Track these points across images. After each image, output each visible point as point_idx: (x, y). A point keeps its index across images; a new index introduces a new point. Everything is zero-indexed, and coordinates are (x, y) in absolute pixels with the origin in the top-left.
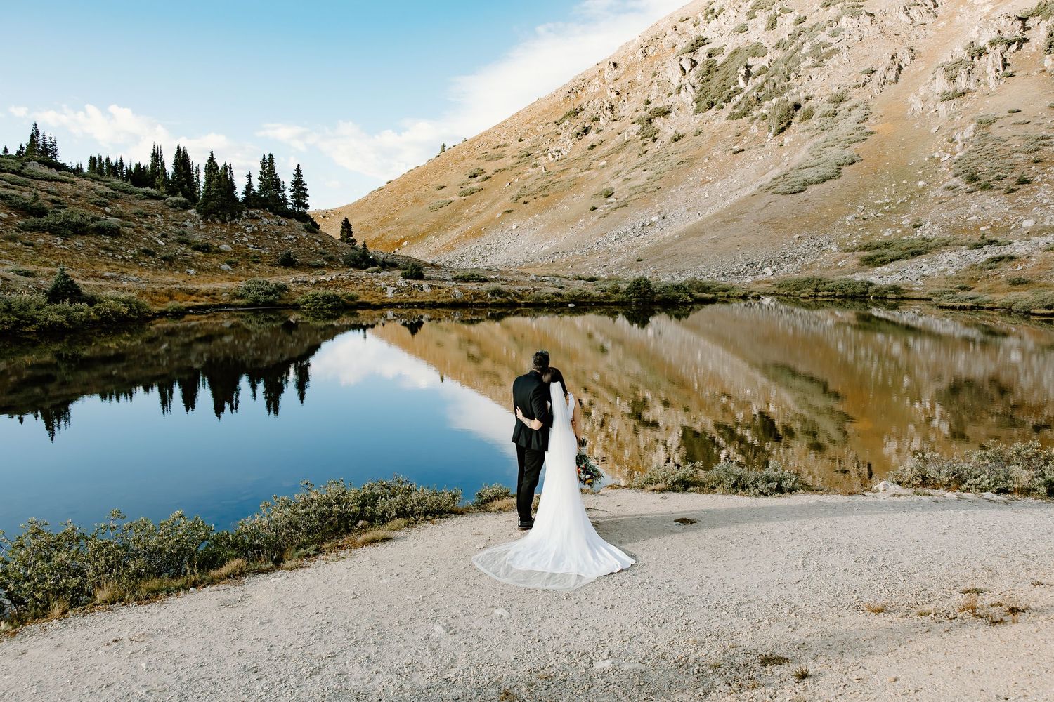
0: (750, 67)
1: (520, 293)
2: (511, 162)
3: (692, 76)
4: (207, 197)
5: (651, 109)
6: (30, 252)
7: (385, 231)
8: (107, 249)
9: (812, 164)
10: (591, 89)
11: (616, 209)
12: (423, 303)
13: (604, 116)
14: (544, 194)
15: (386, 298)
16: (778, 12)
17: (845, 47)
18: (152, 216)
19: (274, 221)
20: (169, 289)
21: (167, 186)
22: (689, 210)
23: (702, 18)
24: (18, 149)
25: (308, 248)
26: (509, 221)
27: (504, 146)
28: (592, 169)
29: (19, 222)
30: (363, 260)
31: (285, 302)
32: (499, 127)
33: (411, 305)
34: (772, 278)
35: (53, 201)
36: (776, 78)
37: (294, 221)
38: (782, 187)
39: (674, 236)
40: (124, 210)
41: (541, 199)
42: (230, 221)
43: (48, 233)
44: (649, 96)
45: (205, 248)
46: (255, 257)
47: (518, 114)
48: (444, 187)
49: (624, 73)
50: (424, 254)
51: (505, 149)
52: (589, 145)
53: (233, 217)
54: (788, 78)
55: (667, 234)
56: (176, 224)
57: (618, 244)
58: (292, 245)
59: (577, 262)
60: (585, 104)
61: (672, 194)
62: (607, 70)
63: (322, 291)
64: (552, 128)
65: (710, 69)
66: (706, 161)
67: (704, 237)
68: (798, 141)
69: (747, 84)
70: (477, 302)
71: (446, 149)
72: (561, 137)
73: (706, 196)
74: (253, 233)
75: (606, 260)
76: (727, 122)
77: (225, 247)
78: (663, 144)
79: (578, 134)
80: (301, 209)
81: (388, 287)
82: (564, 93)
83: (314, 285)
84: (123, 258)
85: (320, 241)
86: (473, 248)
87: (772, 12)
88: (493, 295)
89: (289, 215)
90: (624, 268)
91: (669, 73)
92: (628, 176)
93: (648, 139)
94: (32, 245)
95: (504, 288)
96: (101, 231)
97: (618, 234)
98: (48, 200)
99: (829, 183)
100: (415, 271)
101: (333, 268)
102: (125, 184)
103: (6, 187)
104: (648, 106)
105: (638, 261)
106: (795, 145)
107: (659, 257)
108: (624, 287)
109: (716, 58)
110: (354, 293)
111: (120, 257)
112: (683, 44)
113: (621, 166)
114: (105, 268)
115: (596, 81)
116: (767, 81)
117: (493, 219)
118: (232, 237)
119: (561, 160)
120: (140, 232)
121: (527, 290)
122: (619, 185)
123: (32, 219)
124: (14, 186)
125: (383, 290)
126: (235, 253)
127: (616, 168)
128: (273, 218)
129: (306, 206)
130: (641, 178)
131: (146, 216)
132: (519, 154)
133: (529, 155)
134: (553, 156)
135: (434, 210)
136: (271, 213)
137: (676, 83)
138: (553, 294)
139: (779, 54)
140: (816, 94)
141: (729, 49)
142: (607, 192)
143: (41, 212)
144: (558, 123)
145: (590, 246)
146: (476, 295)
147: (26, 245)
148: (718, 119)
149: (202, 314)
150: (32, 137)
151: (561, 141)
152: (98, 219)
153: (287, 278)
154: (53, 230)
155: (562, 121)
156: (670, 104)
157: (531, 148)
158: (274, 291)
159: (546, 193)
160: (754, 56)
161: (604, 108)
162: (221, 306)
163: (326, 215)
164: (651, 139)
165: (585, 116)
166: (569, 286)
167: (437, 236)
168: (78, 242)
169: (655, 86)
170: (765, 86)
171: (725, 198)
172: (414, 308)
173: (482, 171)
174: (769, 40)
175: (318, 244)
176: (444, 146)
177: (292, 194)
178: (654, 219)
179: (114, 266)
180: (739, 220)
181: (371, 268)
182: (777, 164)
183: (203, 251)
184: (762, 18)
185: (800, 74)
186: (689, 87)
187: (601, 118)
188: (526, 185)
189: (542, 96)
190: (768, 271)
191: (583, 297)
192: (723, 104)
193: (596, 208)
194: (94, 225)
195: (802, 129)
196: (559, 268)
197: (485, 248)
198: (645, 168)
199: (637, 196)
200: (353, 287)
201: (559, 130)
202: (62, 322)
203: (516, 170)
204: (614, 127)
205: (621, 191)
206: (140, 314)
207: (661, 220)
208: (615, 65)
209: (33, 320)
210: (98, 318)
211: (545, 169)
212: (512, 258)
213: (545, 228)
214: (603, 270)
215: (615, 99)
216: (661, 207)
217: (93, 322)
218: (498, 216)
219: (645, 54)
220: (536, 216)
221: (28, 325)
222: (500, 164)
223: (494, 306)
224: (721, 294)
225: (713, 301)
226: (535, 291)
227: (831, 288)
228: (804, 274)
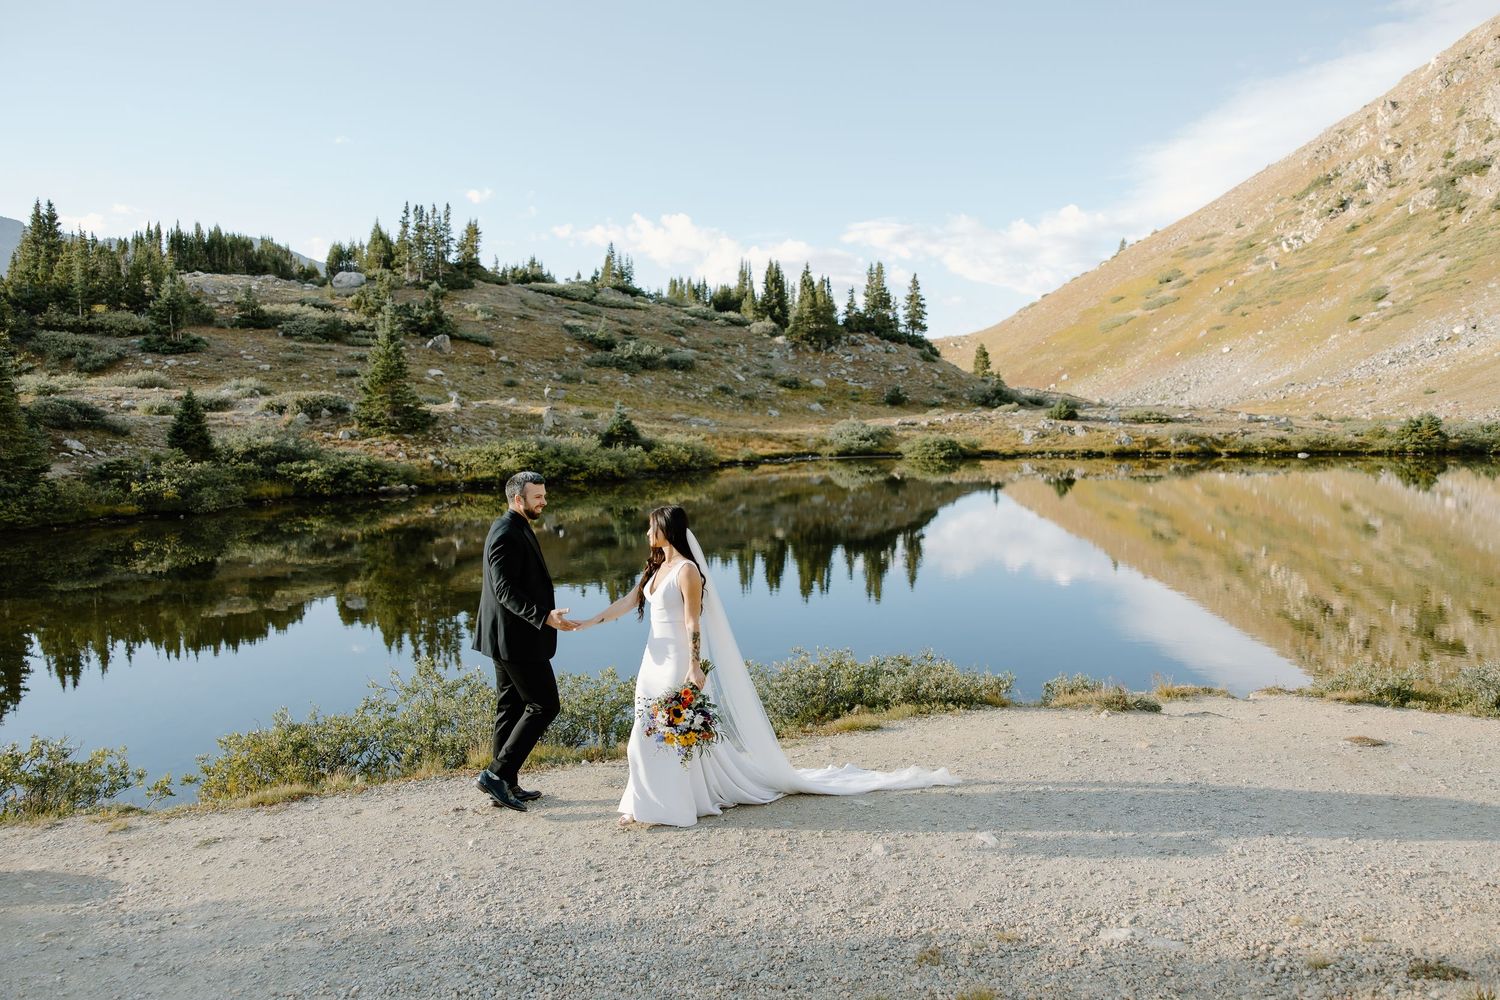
1: (1221, 438)
2: (1223, 258)
4: (799, 319)
5: (1455, 164)
6: (593, 391)
7: (1036, 362)
8: (678, 387)
10: (1355, 144)
11: (1391, 317)
12: (1074, 451)
13: (1375, 181)
14: (1275, 300)
15: (1022, 445)
18: (734, 346)
19: (881, 348)
20: (744, 434)
21: (756, 309)
24: (593, 274)
25: (923, 381)
26: (1217, 342)
27: (1213, 236)
28: (1352, 260)
29: (586, 357)
30: (996, 397)
31: (885, 450)
32: (1205, 209)
33: (1055, 455)
35: (624, 332)
37: (906, 347)
39: (1492, 353)
40: (700, 340)
41: (1268, 309)
42: (826, 349)
43: (615, 369)
44: (1451, 145)
45: (793, 384)
46: (854, 394)
47: (1236, 189)
48: (1122, 298)
49: (1410, 114)
50: (1091, 391)
51: (1215, 240)
52: (1348, 226)
53: (830, 343)
55: (1480, 352)
56: (760, 355)
57: (1396, 369)
58: (903, 379)
59: (1325, 397)
60: (1343, 166)
61: (1489, 290)
62: (1380, 112)
63: (935, 436)
64: (1288, 206)
70: (1153, 450)
71: (1127, 246)
72: (1303, 217)
74: (854, 363)
75: (1373, 394)
77: (818, 382)
78: (1475, 215)
79: (1331, 211)
80: (917, 333)
81: (1026, 431)
82: (1309, 154)
83: (923, 429)
84: (696, 398)
85: (939, 371)
86: (1162, 381)
88: (1178, 440)
89: (898, 339)
90: (1402, 404)
91: (1488, 107)
92: (1413, 267)
93: (1449, 209)
94: (596, 383)
95: (1198, 431)
96: (674, 365)
97: (1394, 354)
98: (619, 331)
100: (1069, 410)
101: (954, 407)
102: (705, 309)
103: (575, 317)
104: (1449, 160)
105: (1426, 393)
107: (1464, 386)
108: (1393, 429)
110: (978, 438)
111: (692, 396)
113: (1402, 252)
114: (674, 408)
115: (1363, 132)
117: (1194, 339)
118: (827, 369)
119: (1303, 250)
120: (718, 366)
121: (1232, 434)
122: (1399, 281)
123: (599, 353)
124: (584, 316)
125: (1019, 435)
126: (829, 389)
127: (1395, 256)
128: (879, 344)
129: (924, 328)
130: (1436, 268)
131: (726, 345)
132: (1237, 246)
133: (1251, 246)
134: (1290, 246)
135: (1106, 330)
136: (877, 338)
138: (1273, 439)
142: (1378, 292)
143: (608, 346)
144: (1297, 198)
145: (1346, 374)
146: (1152, 442)
147: (590, 383)
149: (781, 464)
150: (608, 259)
151: (1303, 223)
152: (671, 352)
153: (892, 421)
154: (621, 365)
155: (1306, 193)
156: (1488, 154)
157: (1254, 236)
158: (872, 436)
159: (1277, 298)
161: (1375, 169)
162: (804, 454)
163: (958, 342)
164: (1453, 210)
165: (1342, 184)
166: (1302, 428)
167: (1110, 367)
168: (647, 378)
169: (1463, 130)
172: (1059, 458)
173: (1179, 274)
175: (936, 376)
176: (1123, 243)
177: (906, 312)
178: (1457, 330)
179: (684, 407)
181: (1006, 406)
183: (790, 388)
187: (1369, 185)
188: (1246, 289)
191: (1323, 445)
193: (1358, 318)
194: (665, 358)
196: (1295, 406)
197: (1181, 380)
198: (1444, 252)
199: (1428, 296)
200: (978, 430)
201: (1300, 207)
202: (613, 470)
203: (1232, 269)
204: (1391, 196)
205: (1401, 291)
206: (704, 462)
207: (1470, 331)
208: (1394, 105)
209: (582, 467)
210: (655, 466)
211: (1276, 264)
212: (1221, 394)
213: (1274, 349)
214: (1366, 407)
215: (1393, 155)
216: (1470, 311)
217: (649, 471)
218: (1201, 335)
219: (1447, 83)
220: (1261, 332)
221: (576, 473)
222: (1207, 262)
223: (1179, 456)
226: (1244, 434)
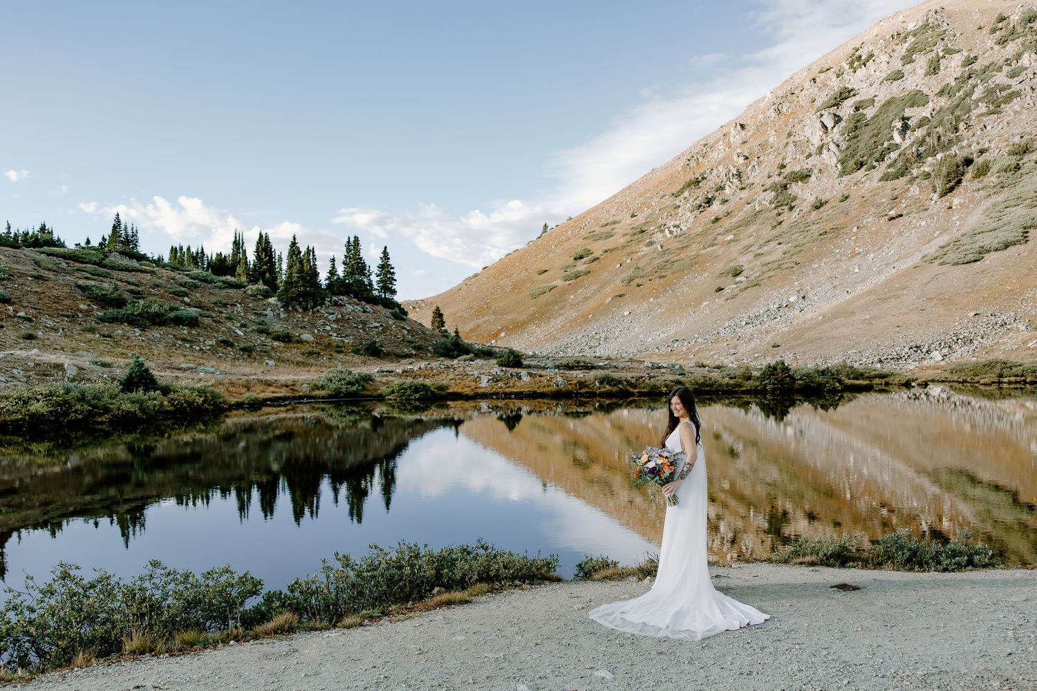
0: (908, 119)
1: (633, 381)
2: (622, 241)
3: (836, 134)
4: (289, 283)
5: (786, 174)
6: (107, 344)
7: (480, 321)
8: (184, 340)
9: (990, 227)
10: (715, 156)
11: (746, 289)
12: (521, 393)
13: (730, 184)
14: (661, 274)
15: (480, 388)
16: (941, 54)
17: (1028, 88)
18: (232, 305)
19: (359, 308)
20: (247, 380)
21: (248, 274)
22: (835, 287)
23: (847, 67)
24: (101, 240)
25: (395, 336)
26: (620, 307)
27: (615, 223)
28: (717, 244)
29: (98, 313)
30: (455, 349)
31: (369, 393)
32: (608, 202)
33: (508, 396)
34: (943, 363)
35: (132, 292)
36: (940, 130)
37: (380, 307)
38: (952, 257)
39: (817, 317)
40: (203, 300)
41: (657, 281)
42: (313, 308)
43: (126, 324)
44: (783, 159)
45: (286, 338)
46: (338, 347)
47: (630, 187)
48: (546, 271)
49: (754, 134)
50: (524, 346)
51: (615, 226)
52: (713, 218)
53: (315, 305)
54: (956, 129)
55: (808, 316)
56: (255, 313)
57: (749, 330)
58: (378, 334)
59: (701, 350)
60: (708, 172)
61: (813, 269)
62: (733, 132)
63: (409, 380)
64: (668, 201)
65: (857, 125)
66: (855, 230)
67: (854, 318)
68: (971, 201)
69: (904, 139)
70: (582, 391)
71: (548, 229)
72: (680, 210)
73: (856, 271)
74: (337, 321)
75: (735, 348)
76: (880, 184)
77: (306, 336)
78: (801, 213)
79: (700, 206)
80: (388, 296)
81: (482, 376)
82: (683, 161)
83: (400, 376)
84: (201, 350)
85: (408, 328)
86: (579, 337)
87: (933, 54)
88: (601, 383)
89: (374, 301)
90: (756, 355)
91: (808, 132)
92: (760, 251)
93: (783, 207)
94: (109, 336)
95: (616, 375)
96: (179, 321)
97: (749, 317)
98: (128, 291)
99: (1012, 250)
100: (514, 360)
101: (422, 358)
102: (205, 273)
103: (87, 278)
104: (782, 171)
105: (773, 347)
106: (967, 207)
107: (799, 342)
108: (757, 373)
109: (865, 112)
110: (445, 382)
111: (198, 348)
112: (823, 98)
113: (752, 239)
114: (182, 359)
115: (721, 146)
116: (929, 134)
117: (602, 304)
118: (314, 325)
119: (681, 236)
120: (219, 322)
121: (641, 377)
122: (750, 262)
123: (111, 310)
124: (95, 277)
125: (478, 378)
126: (317, 343)
127: (746, 242)
128: (357, 305)
129: (394, 292)
130: (776, 252)
131: (225, 305)
132: (632, 232)
133: (643, 232)
134: (671, 232)
135: (534, 296)
136: (356, 300)
137: (816, 141)
138: (671, 381)
139: (943, 102)
140: (992, 145)
141: (882, 99)
142: (736, 270)
143: (120, 303)
144: (676, 195)
145: (715, 332)
146: (582, 384)
147: (104, 336)
148: (870, 181)
149: (281, 406)
150: (115, 227)
151: (680, 215)
152: (177, 309)
153: (373, 368)
154: (132, 321)
155: (681, 191)
156: (809, 167)
157: (644, 224)
158: (357, 381)
159: (663, 274)
160: (912, 106)
161: (731, 175)
162: (300, 397)
163: (417, 305)
164: (786, 208)
165: (706, 188)
166: (691, 373)
167: (538, 326)
168: (156, 333)
169: (791, 148)
170: (927, 139)
171: (880, 272)
172: (510, 398)
173: (589, 252)
174: (930, 86)
175: (406, 332)
176: (546, 226)
177: (378, 279)
178: (792, 299)
179: (191, 358)
180: (897, 297)
181: (464, 357)
182: (945, 230)
183: (283, 341)
184: (921, 62)
185: (972, 123)
186: (832, 147)
187: (727, 187)
188: (640, 266)
189: (657, 165)
190: (937, 356)
191: (708, 386)
192: (875, 164)
193: (723, 289)
194: (172, 315)
195: (975, 188)
196: (679, 357)
197: (593, 337)
198: (781, 241)
199: (772, 273)
200: (444, 376)
201: (678, 203)
202: (135, 411)
203: (628, 250)
204: (742, 196)
205: (752, 269)
206: (215, 404)
207: (801, 300)
208: (742, 126)
209: (106, 410)
210: (171, 408)
211: (662, 247)
212: (624, 348)
213: (662, 313)
214: (732, 358)
215: (743, 165)
216: (801, 285)
217: (167, 412)
218: (607, 301)
219: (779, 112)
220: (652, 300)
221: (100, 415)
222: (609, 243)
223: (603, 395)
224: (877, 381)
225: (868, 389)
226: (650, 378)
227: (1020, 373)
228: (984, 358)
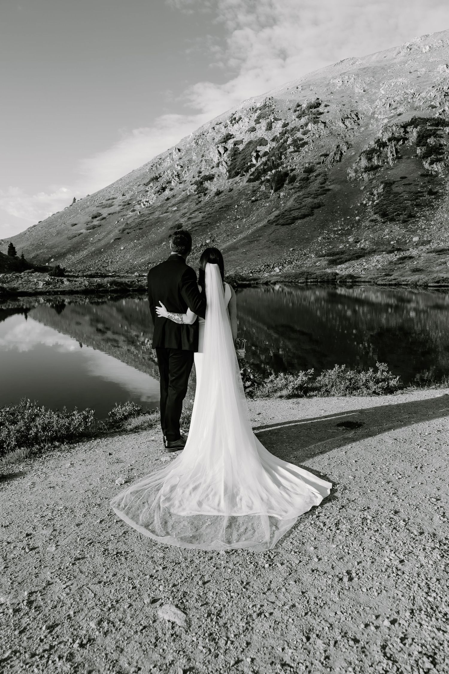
0: (259, 151)
1: (129, 283)
2: (118, 209)
3: (225, 157)
5: (202, 176)
7: (39, 252)
9: (297, 207)
10: (166, 165)
12: (64, 291)
13: (174, 180)
15: (38, 288)
16: (273, 120)
17: (311, 141)
22: (228, 236)
23: (229, 123)
26: (118, 245)
27: (113, 199)
28: (169, 212)
30: (22, 266)
32: (109, 187)
33: (56, 293)
34: (280, 273)
36: (273, 158)
38: (281, 221)
41: (138, 231)
44: (200, 168)
47: (121, 179)
48: (76, 224)
49: (185, 155)
50: (66, 266)
51: (114, 200)
52: (166, 198)
54: (281, 158)
60: (162, 173)
61: (217, 226)
62: (174, 153)
64: (142, 188)
65: (235, 153)
66: (236, 206)
67: (238, 251)
68: (288, 195)
69: (257, 162)
70: (100, 289)
71: (76, 201)
72: (148, 193)
73: (238, 227)
76: (247, 184)
78: (210, 197)
79: (159, 191)
81: (40, 282)
82: (149, 167)
86: (96, 262)
87: (269, 120)
88: (111, 284)
91: (212, 155)
92: (190, 216)
93: (201, 194)
95: (119, 280)
99: (307, 219)
100: (60, 272)
101: (1, 271)
104: (200, 174)
106: (287, 197)
109: (239, 146)
110: (16, 286)
112: (218, 138)
113: (186, 210)
115: (168, 159)
116: (268, 160)
117: (108, 243)
119: (149, 207)
121: (134, 281)
122: (186, 222)
125: (36, 284)
127: (183, 211)
130: (198, 217)
132: (123, 204)
133: (129, 204)
134: (144, 205)
135: (70, 238)
137: (216, 160)
139: (274, 144)
140: (297, 167)
141: (246, 141)
142: (178, 226)
144: (146, 185)
146: (100, 285)
148: (242, 182)
151: (149, 195)
155: (149, 183)
156: (213, 173)
157: (130, 200)
159: (141, 227)
160: (260, 145)
161: (174, 175)
164: (203, 194)
165: (162, 181)
167: (73, 255)
169: (204, 163)
170: (268, 162)
171: (249, 228)
172: (58, 294)
173: (99, 215)
174: (268, 136)
176: (75, 199)
178: (208, 241)
180: (257, 241)
181: (28, 271)
182: (277, 208)
184: (264, 123)
185: (287, 156)
186: (224, 163)
187: (172, 182)
188: (128, 222)
189: (135, 168)
190: (277, 270)
192: (244, 173)
195: (290, 188)
197: (104, 261)
198: (201, 211)
199: (197, 228)
200: (15, 282)
201: (147, 189)
203: (122, 214)
204: (180, 187)
205: (187, 226)
207: (211, 242)
208: (179, 150)
211: (140, 212)
213: (141, 248)
215: (180, 170)
216: (212, 234)
218: (112, 242)
219: (197, 143)
220: (135, 241)
222: (111, 210)
223: (112, 291)
224: (252, 282)
225: (249, 286)
226: (138, 281)
227: (315, 277)
228: (299, 271)
